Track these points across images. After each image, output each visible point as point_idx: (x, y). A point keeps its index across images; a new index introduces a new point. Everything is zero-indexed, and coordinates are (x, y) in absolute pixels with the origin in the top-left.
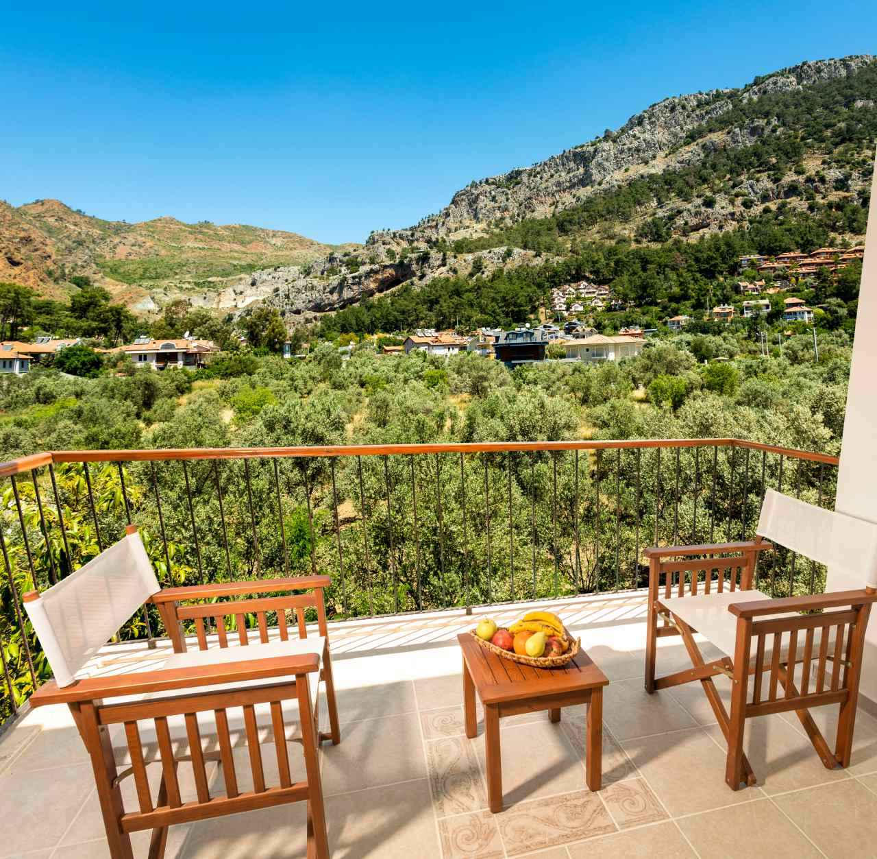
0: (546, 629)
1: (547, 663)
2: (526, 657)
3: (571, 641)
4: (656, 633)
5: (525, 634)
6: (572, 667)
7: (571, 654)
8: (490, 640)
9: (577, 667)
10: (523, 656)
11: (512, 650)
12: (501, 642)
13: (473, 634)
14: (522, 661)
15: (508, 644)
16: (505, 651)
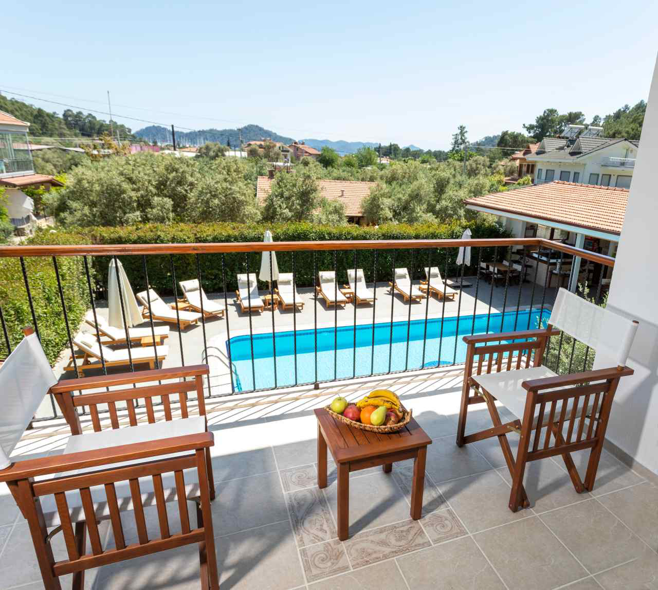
0: (386, 404)
1: (386, 429)
2: (371, 426)
3: (404, 412)
4: (468, 401)
5: (370, 408)
6: (405, 432)
7: (405, 422)
8: (343, 413)
9: (408, 431)
10: (368, 425)
11: (359, 420)
12: (351, 415)
13: (328, 409)
14: (367, 429)
15: (356, 416)
16: (354, 422)
